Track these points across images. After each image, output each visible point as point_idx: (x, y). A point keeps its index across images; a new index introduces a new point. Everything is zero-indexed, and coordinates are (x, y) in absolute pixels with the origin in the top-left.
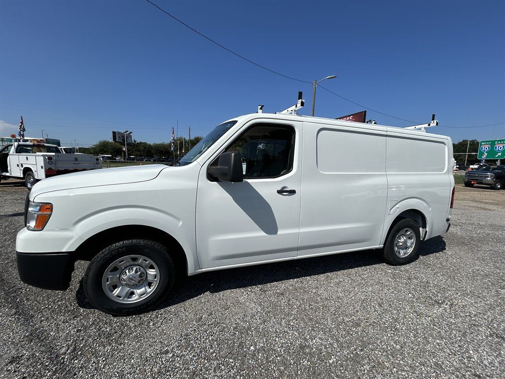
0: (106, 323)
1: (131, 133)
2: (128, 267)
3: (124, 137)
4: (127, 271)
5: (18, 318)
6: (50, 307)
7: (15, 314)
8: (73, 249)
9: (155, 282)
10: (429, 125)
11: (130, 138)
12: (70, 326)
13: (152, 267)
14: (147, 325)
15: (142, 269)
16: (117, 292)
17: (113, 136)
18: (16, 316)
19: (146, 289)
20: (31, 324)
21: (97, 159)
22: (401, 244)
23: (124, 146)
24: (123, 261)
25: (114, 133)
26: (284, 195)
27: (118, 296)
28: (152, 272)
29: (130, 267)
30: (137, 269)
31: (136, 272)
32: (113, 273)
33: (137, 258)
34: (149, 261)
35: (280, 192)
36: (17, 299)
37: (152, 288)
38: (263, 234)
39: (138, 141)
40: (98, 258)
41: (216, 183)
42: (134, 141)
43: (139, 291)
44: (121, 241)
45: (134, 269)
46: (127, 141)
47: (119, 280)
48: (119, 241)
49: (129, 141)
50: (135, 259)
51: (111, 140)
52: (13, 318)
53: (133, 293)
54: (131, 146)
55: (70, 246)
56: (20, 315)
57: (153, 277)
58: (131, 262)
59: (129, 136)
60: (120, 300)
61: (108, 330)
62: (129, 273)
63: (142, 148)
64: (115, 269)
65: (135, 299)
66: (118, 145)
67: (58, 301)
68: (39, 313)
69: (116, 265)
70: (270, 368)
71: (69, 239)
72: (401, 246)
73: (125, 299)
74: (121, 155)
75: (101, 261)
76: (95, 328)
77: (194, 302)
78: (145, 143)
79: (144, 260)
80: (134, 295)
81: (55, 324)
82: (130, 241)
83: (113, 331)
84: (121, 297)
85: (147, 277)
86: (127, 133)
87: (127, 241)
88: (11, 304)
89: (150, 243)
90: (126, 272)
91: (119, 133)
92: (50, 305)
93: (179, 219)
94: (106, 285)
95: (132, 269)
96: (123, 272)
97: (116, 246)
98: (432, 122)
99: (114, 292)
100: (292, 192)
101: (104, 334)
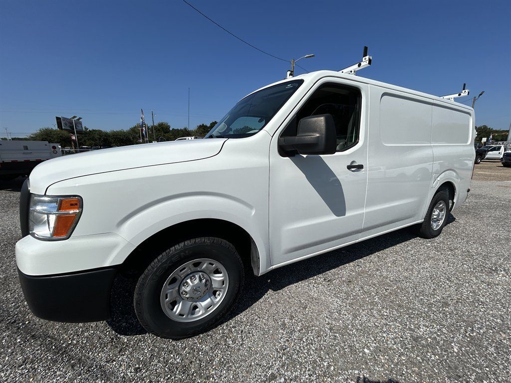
0: (170, 352)
1: (80, 118)
2: (189, 274)
3: (71, 123)
4: (189, 281)
5: (31, 367)
6: (75, 342)
7: (24, 362)
8: (120, 261)
9: (222, 290)
10: (460, 95)
11: (80, 125)
12: (121, 365)
13: (217, 272)
14: (225, 344)
15: (205, 276)
16: (178, 309)
17: (57, 122)
18: (28, 366)
19: (211, 299)
20: (58, 373)
21: (54, 148)
22: (435, 217)
23: (74, 133)
24: (185, 268)
25: (58, 119)
26: (353, 171)
27: (181, 315)
28: (218, 278)
29: (191, 275)
30: (200, 276)
31: (201, 280)
32: (171, 286)
33: (201, 262)
34: (216, 265)
35: (349, 167)
36: (16, 340)
37: (219, 298)
38: (334, 217)
39: (90, 129)
40: (153, 268)
41: (287, 158)
42: (85, 128)
43: (204, 304)
44: (181, 242)
45: (197, 276)
46: (76, 128)
47: (179, 293)
48: (178, 243)
49: (79, 128)
50: (197, 265)
51: (55, 127)
52: (22, 369)
53: (196, 307)
54: (82, 134)
55: (115, 258)
56: (32, 362)
57: (221, 283)
58: (193, 269)
59: (78, 122)
60: (184, 319)
61: (178, 360)
62: (191, 284)
63: (97, 136)
64: (174, 280)
65: (200, 314)
66: (65, 133)
67: (82, 331)
68: (62, 354)
69: (176, 276)
70: (404, 372)
71: (113, 247)
72: (435, 218)
73: (189, 316)
74: (70, 146)
75: (158, 273)
76: (159, 362)
77: (263, 305)
78: (100, 131)
79: (210, 264)
80: (197, 310)
81: (96, 366)
82: (193, 241)
83: (187, 362)
84: (183, 315)
85: (211, 285)
86: (76, 119)
87: (189, 242)
88: (8, 347)
89: (206, 240)
90: (187, 283)
91: (65, 119)
92: (74, 339)
93: (250, 207)
94: (165, 302)
95: (194, 276)
96: (183, 283)
97: (175, 250)
98: (463, 91)
99: (175, 310)
100: (360, 167)
101: (177, 368)
